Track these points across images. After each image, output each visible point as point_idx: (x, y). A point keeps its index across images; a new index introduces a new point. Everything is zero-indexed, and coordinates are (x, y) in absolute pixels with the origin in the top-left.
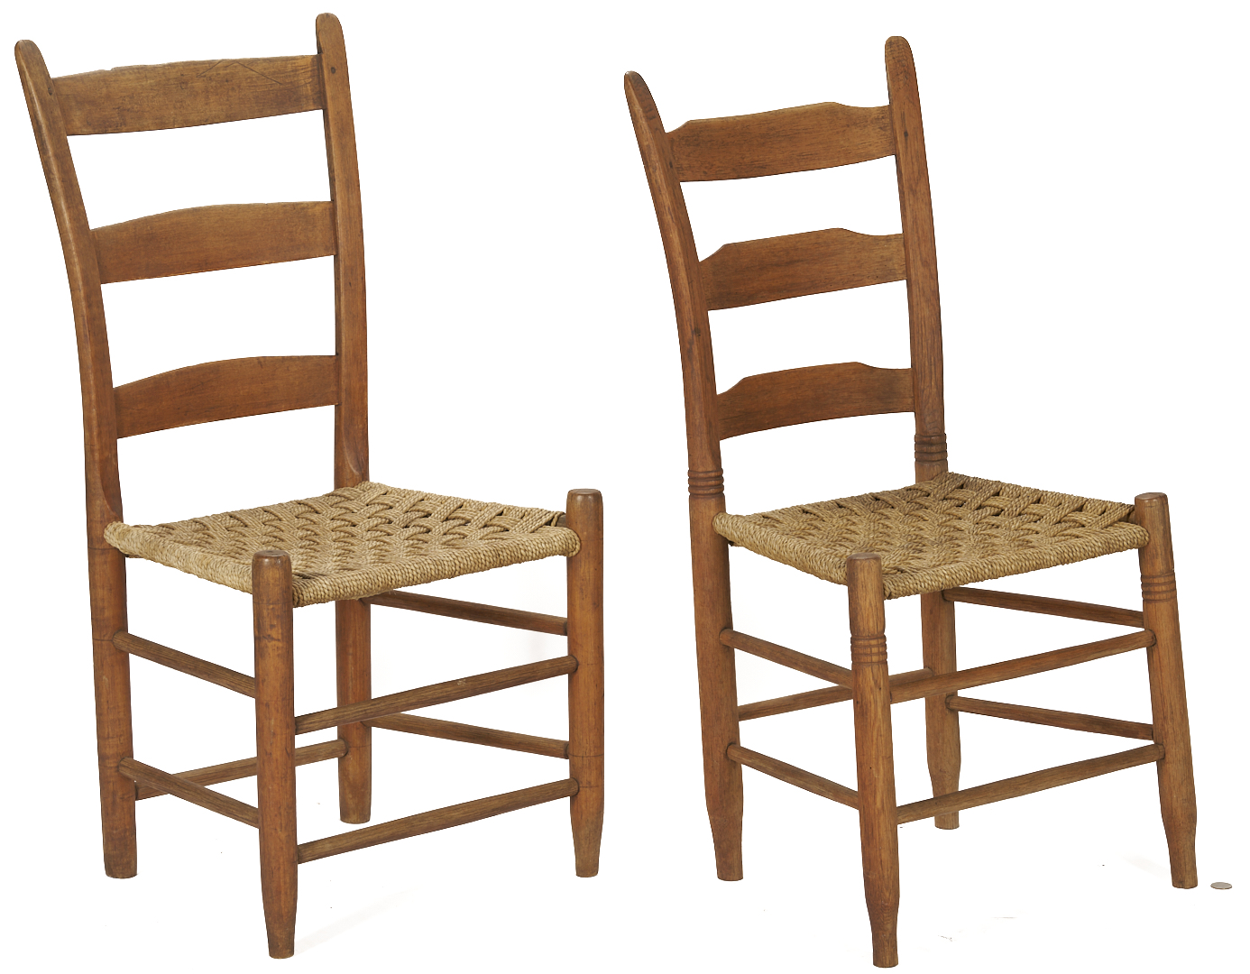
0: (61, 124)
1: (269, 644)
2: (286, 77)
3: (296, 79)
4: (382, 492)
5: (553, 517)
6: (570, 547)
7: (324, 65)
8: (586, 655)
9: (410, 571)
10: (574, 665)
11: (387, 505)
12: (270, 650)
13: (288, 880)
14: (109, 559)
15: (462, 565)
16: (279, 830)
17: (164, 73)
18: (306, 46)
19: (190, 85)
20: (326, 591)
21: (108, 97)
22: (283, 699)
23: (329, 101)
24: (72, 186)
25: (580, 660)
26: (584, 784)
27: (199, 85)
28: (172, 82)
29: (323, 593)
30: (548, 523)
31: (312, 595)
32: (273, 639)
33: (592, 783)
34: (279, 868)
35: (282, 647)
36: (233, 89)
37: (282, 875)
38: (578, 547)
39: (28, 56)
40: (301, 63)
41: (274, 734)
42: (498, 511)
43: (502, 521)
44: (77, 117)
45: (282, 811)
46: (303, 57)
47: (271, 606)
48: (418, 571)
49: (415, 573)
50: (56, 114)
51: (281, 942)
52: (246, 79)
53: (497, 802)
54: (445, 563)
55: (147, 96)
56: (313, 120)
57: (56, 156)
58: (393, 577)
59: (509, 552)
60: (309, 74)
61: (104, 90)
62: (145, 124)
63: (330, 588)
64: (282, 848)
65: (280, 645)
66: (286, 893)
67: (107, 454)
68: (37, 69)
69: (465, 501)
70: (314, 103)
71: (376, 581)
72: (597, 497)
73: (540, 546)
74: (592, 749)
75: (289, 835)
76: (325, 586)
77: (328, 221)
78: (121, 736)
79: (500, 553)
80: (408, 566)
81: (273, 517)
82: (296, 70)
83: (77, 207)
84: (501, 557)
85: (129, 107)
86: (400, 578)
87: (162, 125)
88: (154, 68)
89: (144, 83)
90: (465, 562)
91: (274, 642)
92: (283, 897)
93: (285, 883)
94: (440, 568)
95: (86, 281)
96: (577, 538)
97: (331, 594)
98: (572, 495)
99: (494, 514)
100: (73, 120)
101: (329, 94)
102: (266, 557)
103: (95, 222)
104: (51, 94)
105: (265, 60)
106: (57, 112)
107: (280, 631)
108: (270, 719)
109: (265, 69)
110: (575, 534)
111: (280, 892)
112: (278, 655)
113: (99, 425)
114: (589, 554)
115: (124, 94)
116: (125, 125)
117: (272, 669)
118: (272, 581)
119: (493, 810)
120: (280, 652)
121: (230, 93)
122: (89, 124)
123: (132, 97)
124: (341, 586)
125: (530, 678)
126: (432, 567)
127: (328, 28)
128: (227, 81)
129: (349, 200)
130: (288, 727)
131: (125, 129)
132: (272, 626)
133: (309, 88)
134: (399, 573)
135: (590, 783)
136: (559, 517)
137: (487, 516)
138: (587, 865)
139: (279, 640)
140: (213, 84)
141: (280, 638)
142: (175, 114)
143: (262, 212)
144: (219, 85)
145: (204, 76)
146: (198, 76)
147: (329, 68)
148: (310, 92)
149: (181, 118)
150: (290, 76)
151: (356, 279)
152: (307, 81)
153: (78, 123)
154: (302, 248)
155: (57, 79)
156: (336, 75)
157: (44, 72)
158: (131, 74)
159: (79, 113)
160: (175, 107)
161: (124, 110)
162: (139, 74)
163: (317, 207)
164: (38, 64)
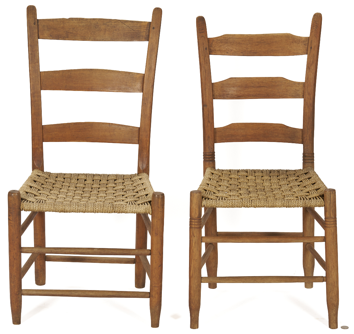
0: (37, 35)
2: (136, 28)
3: (140, 29)
7: (151, 26)
16: (11, 282)
17: (90, 22)
18: (148, 18)
19: (99, 27)
21: (63, 28)
24: (35, 56)
27: (103, 27)
28: (92, 25)
34: (11, 295)
36: (116, 30)
39: (31, 10)
40: (144, 24)
46: (145, 22)
47: (9, 209)
50: (35, 31)
51: (17, 320)
52: (122, 27)
55: (80, 29)
56: (144, 45)
57: (31, 46)
60: (145, 28)
61: (62, 25)
62: (77, 38)
65: (12, 222)
66: (14, 304)
67: (37, 146)
68: (32, 16)
70: (145, 39)
77: (141, 80)
82: (141, 26)
83: (35, 63)
85: (71, 32)
87: (84, 39)
88: (87, 19)
89: (80, 24)
95: (34, 88)
100: (44, 34)
101: (150, 36)
104: (34, 24)
105: (131, 21)
107: (12, 218)
109: (130, 24)
115: (71, 27)
116: (68, 38)
117: (10, 230)
120: (11, 224)
121: (115, 31)
122: (51, 36)
123: (73, 29)
127: (158, 13)
128: (114, 27)
129: (149, 74)
132: (10, 216)
133: (144, 33)
135: (152, 295)
140: (109, 27)
141: (11, 220)
142: (91, 36)
143: (117, 74)
144: (111, 28)
145: (106, 24)
146: (104, 24)
147: (153, 27)
148: (144, 35)
149: (93, 38)
150: (138, 28)
151: (148, 102)
152: (144, 31)
153: (46, 35)
154: (130, 88)
155: (41, 20)
156: (154, 30)
157: (34, 17)
158: (76, 21)
159: (47, 32)
160: (91, 34)
161: (69, 32)
162: (79, 21)
163: (138, 75)
164: (33, 14)
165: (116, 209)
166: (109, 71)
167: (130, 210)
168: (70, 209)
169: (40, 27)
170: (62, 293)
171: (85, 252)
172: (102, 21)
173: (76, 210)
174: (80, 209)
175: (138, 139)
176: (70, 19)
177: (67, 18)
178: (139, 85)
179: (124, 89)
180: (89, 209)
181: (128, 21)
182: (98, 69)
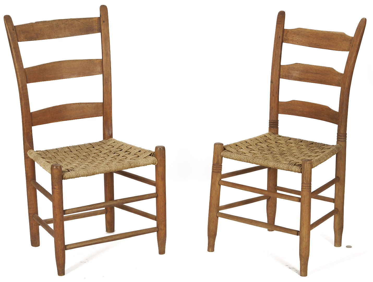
0: (16, 39)
1: (55, 190)
2: (90, 23)
3: (92, 24)
4: (113, 142)
5: (152, 153)
6: (155, 162)
7: (101, 20)
8: (160, 193)
9: (101, 170)
10: (156, 196)
11: (113, 146)
12: (55, 192)
13: (61, 255)
14: (29, 160)
15: (118, 168)
16: (58, 241)
17: (52, 23)
18: (97, 14)
19: (60, 26)
20: (73, 175)
21: (33, 30)
22: (59, 205)
23: (102, 30)
24: (18, 56)
25: (158, 194)
26: (160, 229)
27: (62, 26)
28: (54, 25)
29: (72, 176)
30: (150, 155)
31: (68, 176)
32: (56, 189)
33: (162, 229)
34: (59, 252)
35: (58, 191)
36: (73, 27)
37: (60, 253)
38: (157, 163)
39: (8, 19)
40: (95, 19)
41: (57, 215)
42: (139, 150)
43: (139, 154)
44: (22, 36)
45: (59, 236)
46: (95, 18)
47: (55, 180)
48: (104, 170)
49: (103, 170)
50: (15, 36)
51: (61, 271)
52: (77, 24)
53: (131, 234)
54: (113, 167)
55: (46, 30)
56: (98, 36)
57: (14, 48)
58: (95, 171)
59: (134, 164)
60: (97, 23)
61: (32, 28)
62: (45, 38)
63: (74, 175)
64: (59, 246)
65: (58, 190)
66: (61, 258)
67: (28, 131)
68: (10, 23)
69: (132, 146)
70: (98, 31)
71: (90, 172)
72: (163, 148)
73: (144, 162)
74: (162, 219)
75: (61, 243)
76: (73, 174)
77: (101, 65)
78: (33, 208)
79: (131, 164)
80: (101, 168)
81: (80, 148)
82: (93, 22)
83: (20, 62)
84: (131, 166)
85: (40, 33)
86: (98, 172)
87: (50, 37)
88: (49, 21)
89: (45, 26)
90: (119, 167)
91: (56, 190)
92: (60, 259)
93: (61, 256)
94: (111, 169)
95: (22, 83)
96: (157, 160)
97: (75, 176)
98: (156, 148)
99: (137, 151)
100: (21, 37)
101: (102, 28)
102: (55, 166)
103: (25, 66)
104: (13, 30)
105: (83, 19)
106: (15, 35)
107: (58, 187)
108: (55, 211)
109: (83, 21)
110: (156, 159)
111: (59, 258)
112: (57, 193)
113: (26, 123)
114: (160, 165)
115: (39, 29)
116: (38, 38)
117: (56, 197)
118: (55, 173)
119: (129, 236)
120: (58, 192)
121: (72, 28)
122: (26, 38)
123: (41, 30)
124: (78, 174)
125: (141, 199)
126: (108, 168)
127: (104, 9)
128: (71, 25)
129: (107, 59)
130: (60, 213)
131: (38, 39)
132: (55, 185)
133: (96, 27)
134: (98, 170)
135: (161, 228)
136: (153, 153)
137: (136, 152)
138: (162, 251)
139: (57, 189)
140: (67, 26)
141: (58, 188)
142: (55, 35)
143: (80, 62)
144: (69, 26)
145: (65, 24)
146: (63, 24)
147: (103, 21)
148: (97, 28)
149: (56, 36)
150: (91, 23)
151: (108, 81)
152: (96, 25)
153: (22, 38)
154: (92, 72)
155: (16, 26)
156: (105, 23)
157: (12, 24)
158: (41, 23)
159: (23, 35)
160: (55, 33)
161: (38, 34)
162: (44, 23)
163: (97, 61)
164: (10, 22)
165: (133, 165)
166: (73, 61)
167: (142, 164)
168: (99, 171)
169: (17, 32)
170: (91, 243)
171: (111, 204)
172: (61, 21)
173: (104, 171)
174: (106, 170)
175: (102, 112)
176: (36, 22)
177: (34, 22)
178: (99, 69)
179: (88, 73)
180: (113, 169)
181: (81, 18)
182: (64, 61)
